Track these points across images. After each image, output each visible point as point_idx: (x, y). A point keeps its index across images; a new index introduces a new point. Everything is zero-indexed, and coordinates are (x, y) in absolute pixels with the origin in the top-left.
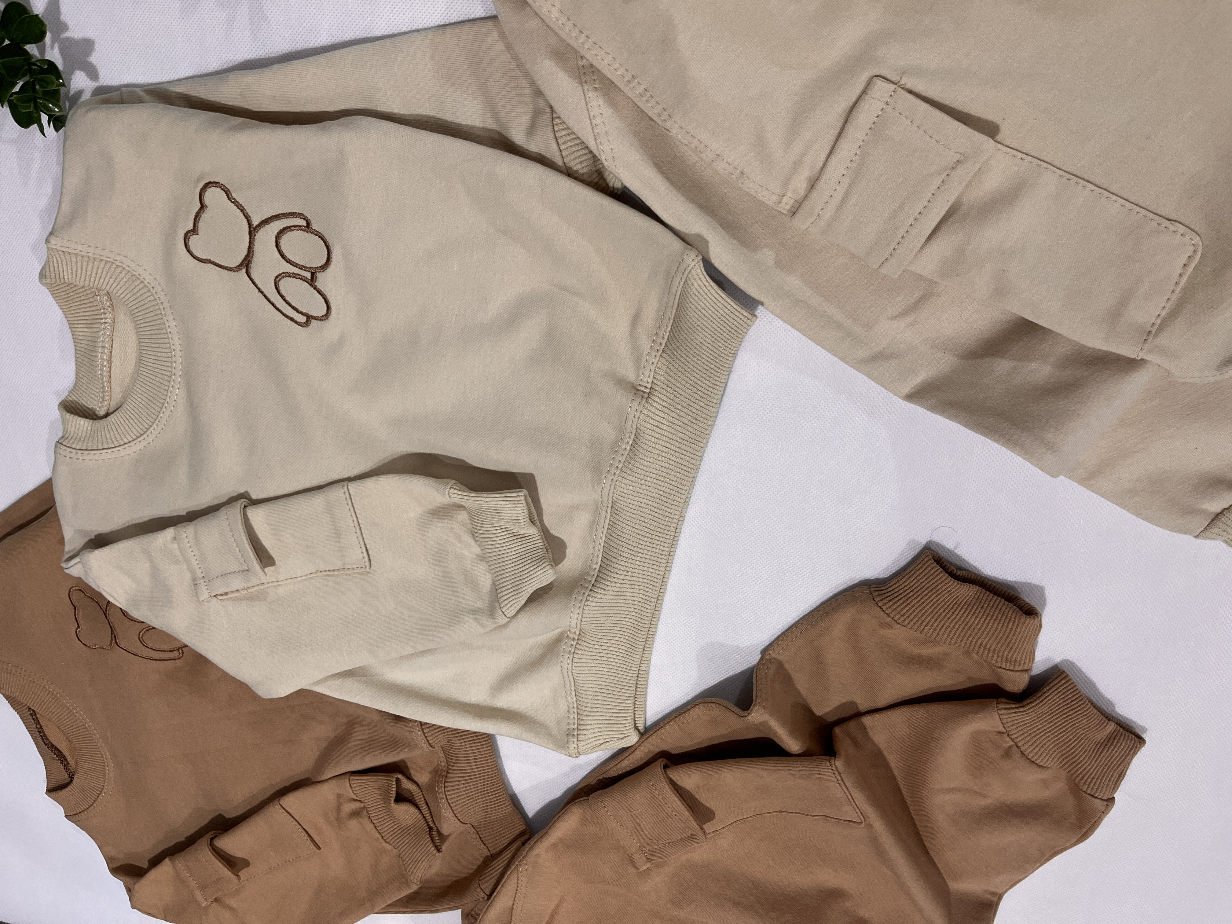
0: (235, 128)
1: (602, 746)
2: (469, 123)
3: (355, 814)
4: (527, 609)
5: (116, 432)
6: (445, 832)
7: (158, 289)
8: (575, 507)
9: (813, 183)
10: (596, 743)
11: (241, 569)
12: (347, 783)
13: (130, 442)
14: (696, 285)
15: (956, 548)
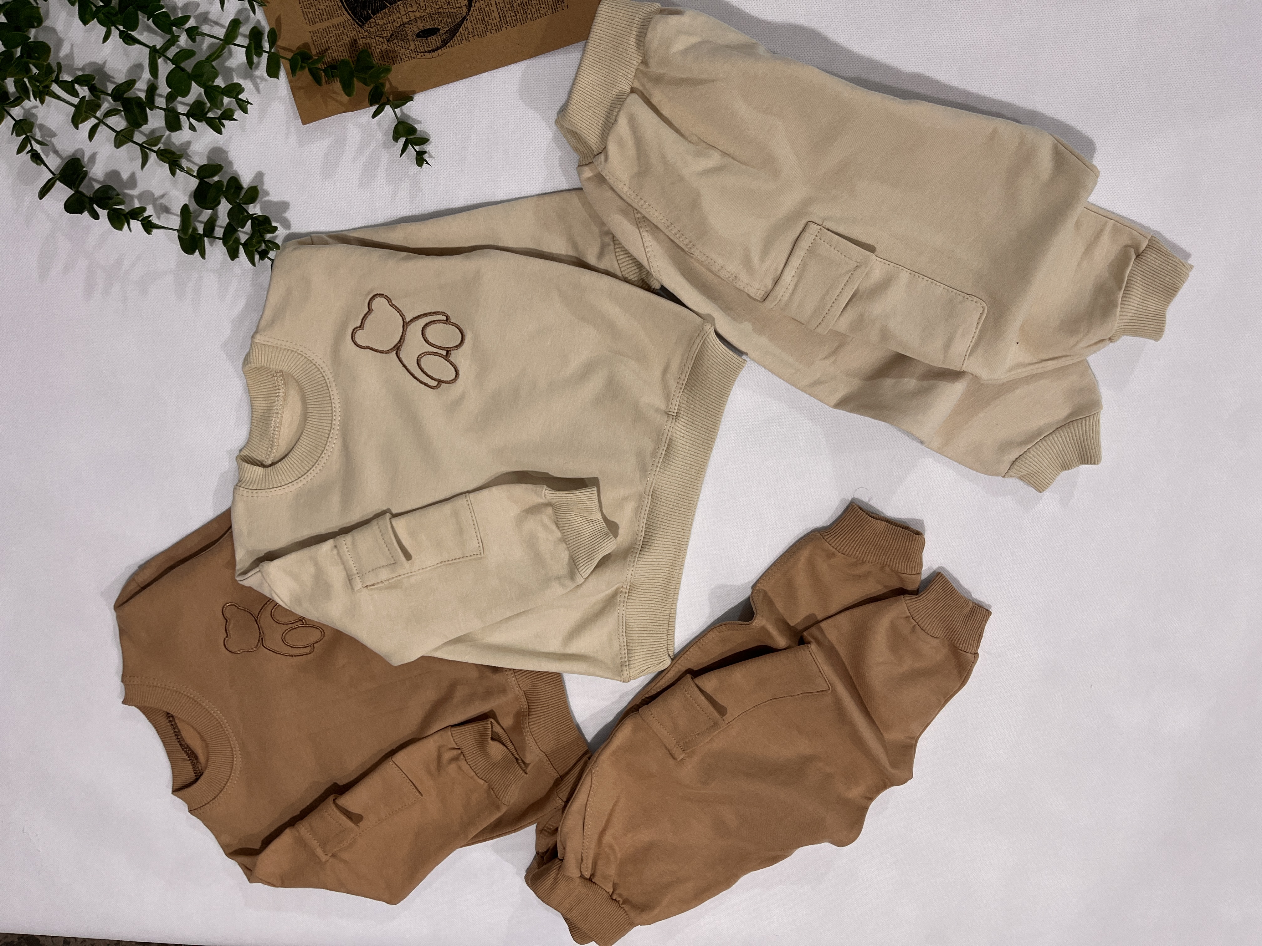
0: (404, 259)
1: (646, 671)
2: (558, 252)
3: (455, 759)
4: (596, 572)
5: (283, 475)
6: (527, 762)
7: (326, 369)
8: (625, 499)
9: (776, 282)
10: (641, 669)
11: (389, 563)
12: (450, 733)
13: (292, 482)
14: (711, 343)
15: (870, 500)
